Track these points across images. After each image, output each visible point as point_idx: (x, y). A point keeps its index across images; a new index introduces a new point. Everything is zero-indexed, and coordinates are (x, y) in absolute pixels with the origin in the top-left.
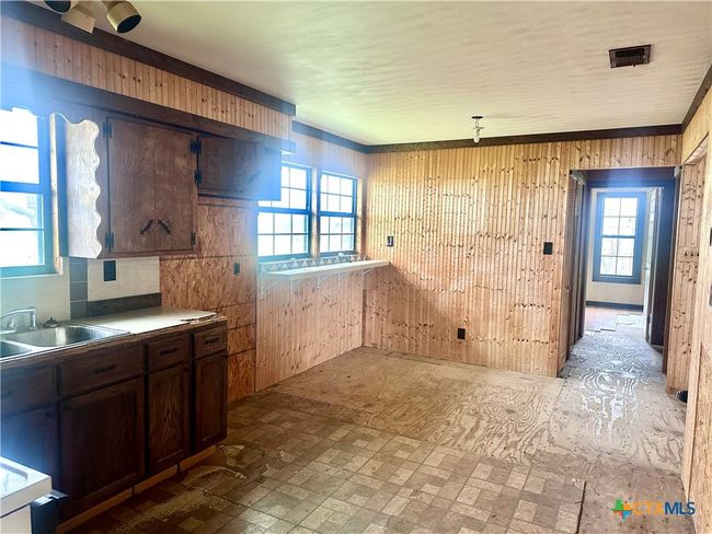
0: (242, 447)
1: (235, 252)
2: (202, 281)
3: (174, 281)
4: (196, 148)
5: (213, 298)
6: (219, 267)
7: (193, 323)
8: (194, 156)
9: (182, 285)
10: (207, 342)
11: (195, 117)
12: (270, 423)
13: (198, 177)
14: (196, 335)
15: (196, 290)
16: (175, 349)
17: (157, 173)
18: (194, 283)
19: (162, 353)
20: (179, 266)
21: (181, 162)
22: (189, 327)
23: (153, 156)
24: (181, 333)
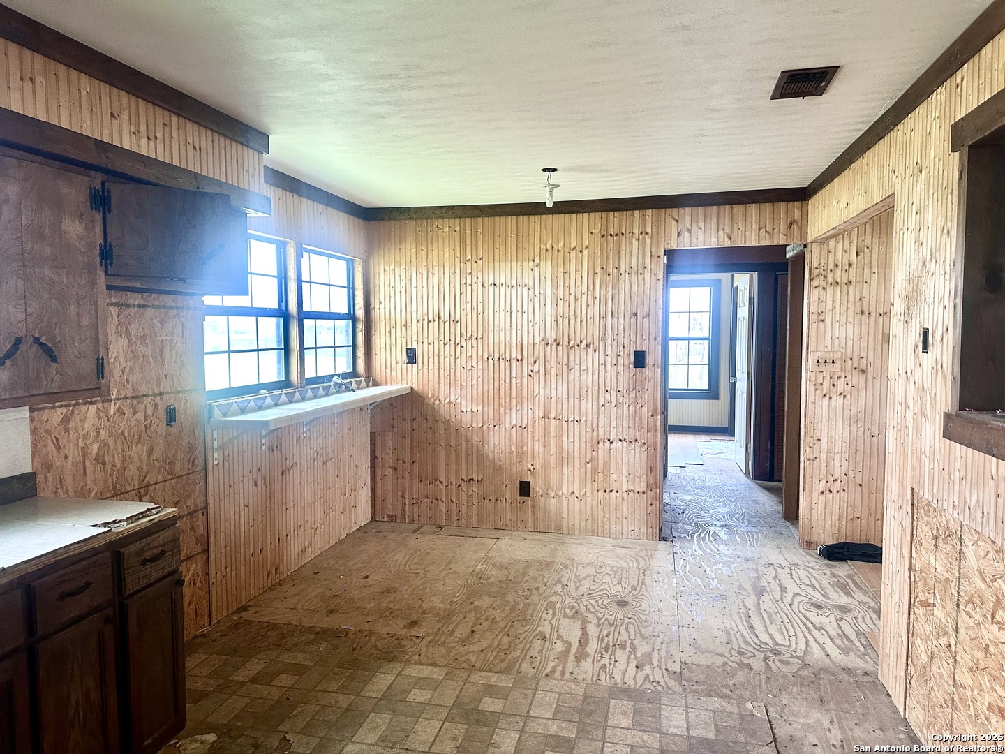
0: (211, 737)
1: (166, 386)
2: (111, 442)
3: (58, 448)
4: (100, 201)
5: (132, 471)
6: (140, 416)
7: (116, 529)
8: (98, 217)
9: (73, 453)
10: (144, 562)
11: (100, 144)
12: (253, 681)
13: (106, 254)
14: (125, 551)
15: (100, 460)
16: (87, 585)
17: (29, 246)
18: (95, 447)
19: (63, 597)
20: (66, 420)
21: (73, 228)
22: (113, 538)
23: (19, 214)
24: (96, 552)
